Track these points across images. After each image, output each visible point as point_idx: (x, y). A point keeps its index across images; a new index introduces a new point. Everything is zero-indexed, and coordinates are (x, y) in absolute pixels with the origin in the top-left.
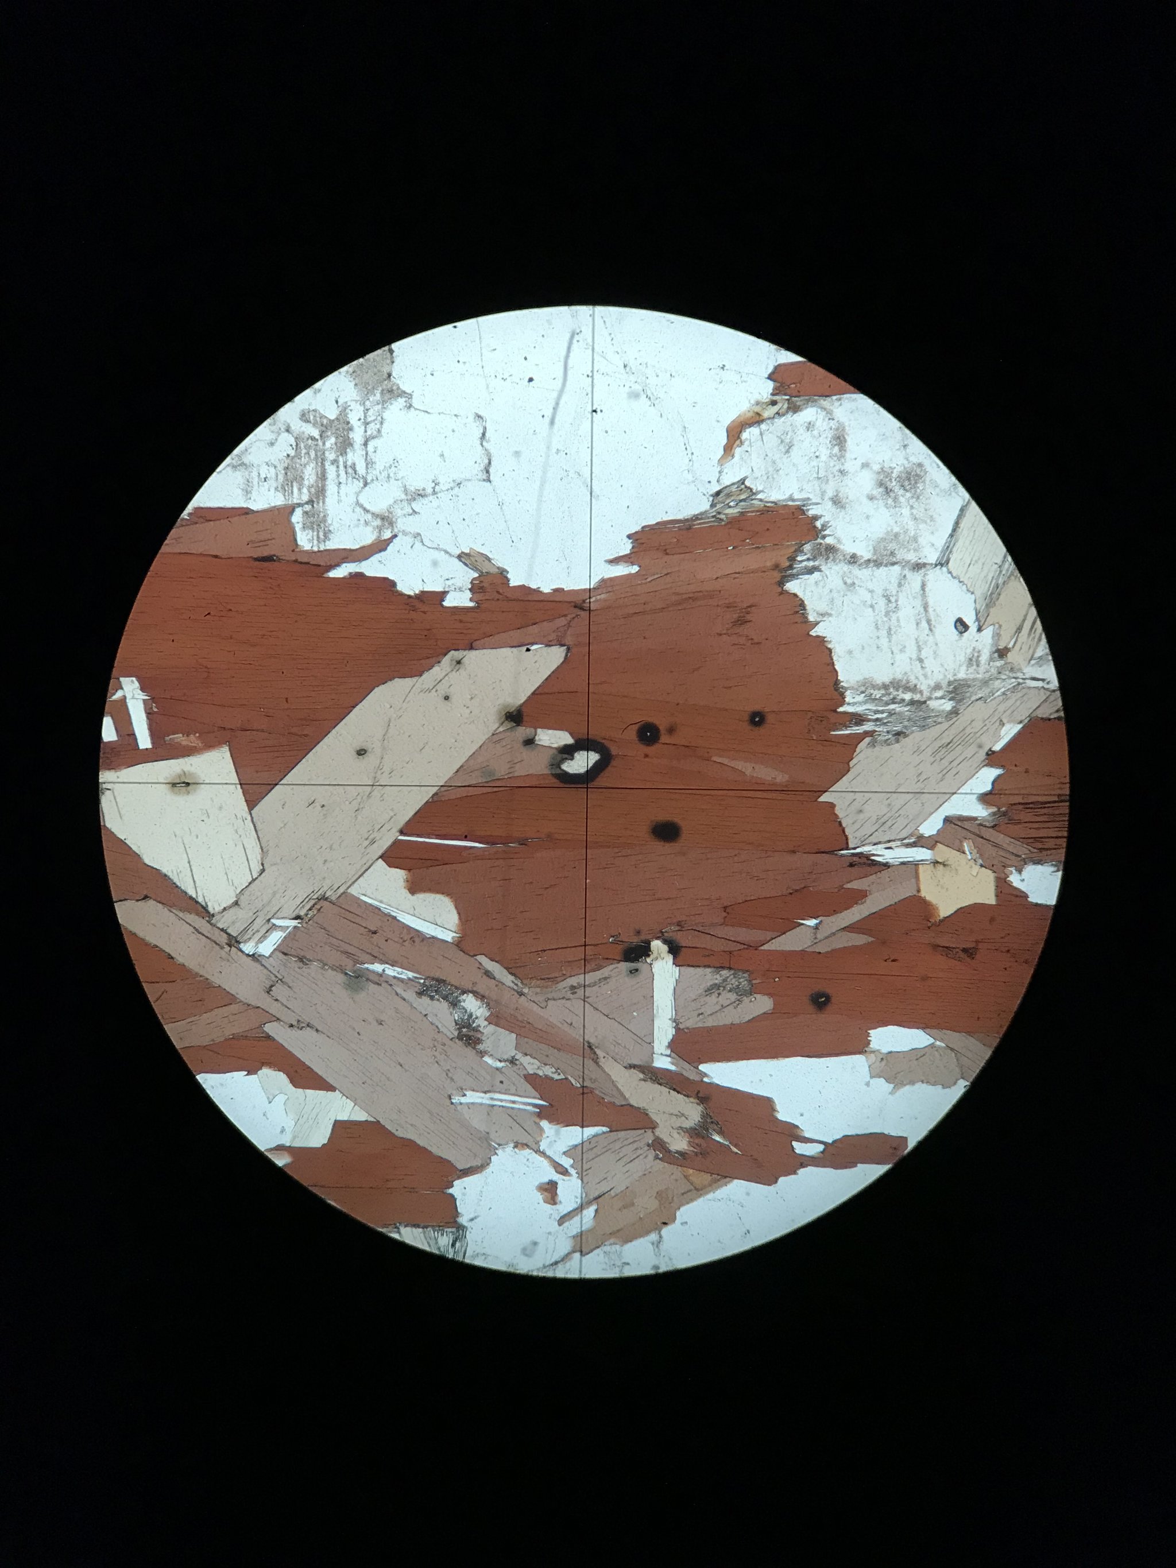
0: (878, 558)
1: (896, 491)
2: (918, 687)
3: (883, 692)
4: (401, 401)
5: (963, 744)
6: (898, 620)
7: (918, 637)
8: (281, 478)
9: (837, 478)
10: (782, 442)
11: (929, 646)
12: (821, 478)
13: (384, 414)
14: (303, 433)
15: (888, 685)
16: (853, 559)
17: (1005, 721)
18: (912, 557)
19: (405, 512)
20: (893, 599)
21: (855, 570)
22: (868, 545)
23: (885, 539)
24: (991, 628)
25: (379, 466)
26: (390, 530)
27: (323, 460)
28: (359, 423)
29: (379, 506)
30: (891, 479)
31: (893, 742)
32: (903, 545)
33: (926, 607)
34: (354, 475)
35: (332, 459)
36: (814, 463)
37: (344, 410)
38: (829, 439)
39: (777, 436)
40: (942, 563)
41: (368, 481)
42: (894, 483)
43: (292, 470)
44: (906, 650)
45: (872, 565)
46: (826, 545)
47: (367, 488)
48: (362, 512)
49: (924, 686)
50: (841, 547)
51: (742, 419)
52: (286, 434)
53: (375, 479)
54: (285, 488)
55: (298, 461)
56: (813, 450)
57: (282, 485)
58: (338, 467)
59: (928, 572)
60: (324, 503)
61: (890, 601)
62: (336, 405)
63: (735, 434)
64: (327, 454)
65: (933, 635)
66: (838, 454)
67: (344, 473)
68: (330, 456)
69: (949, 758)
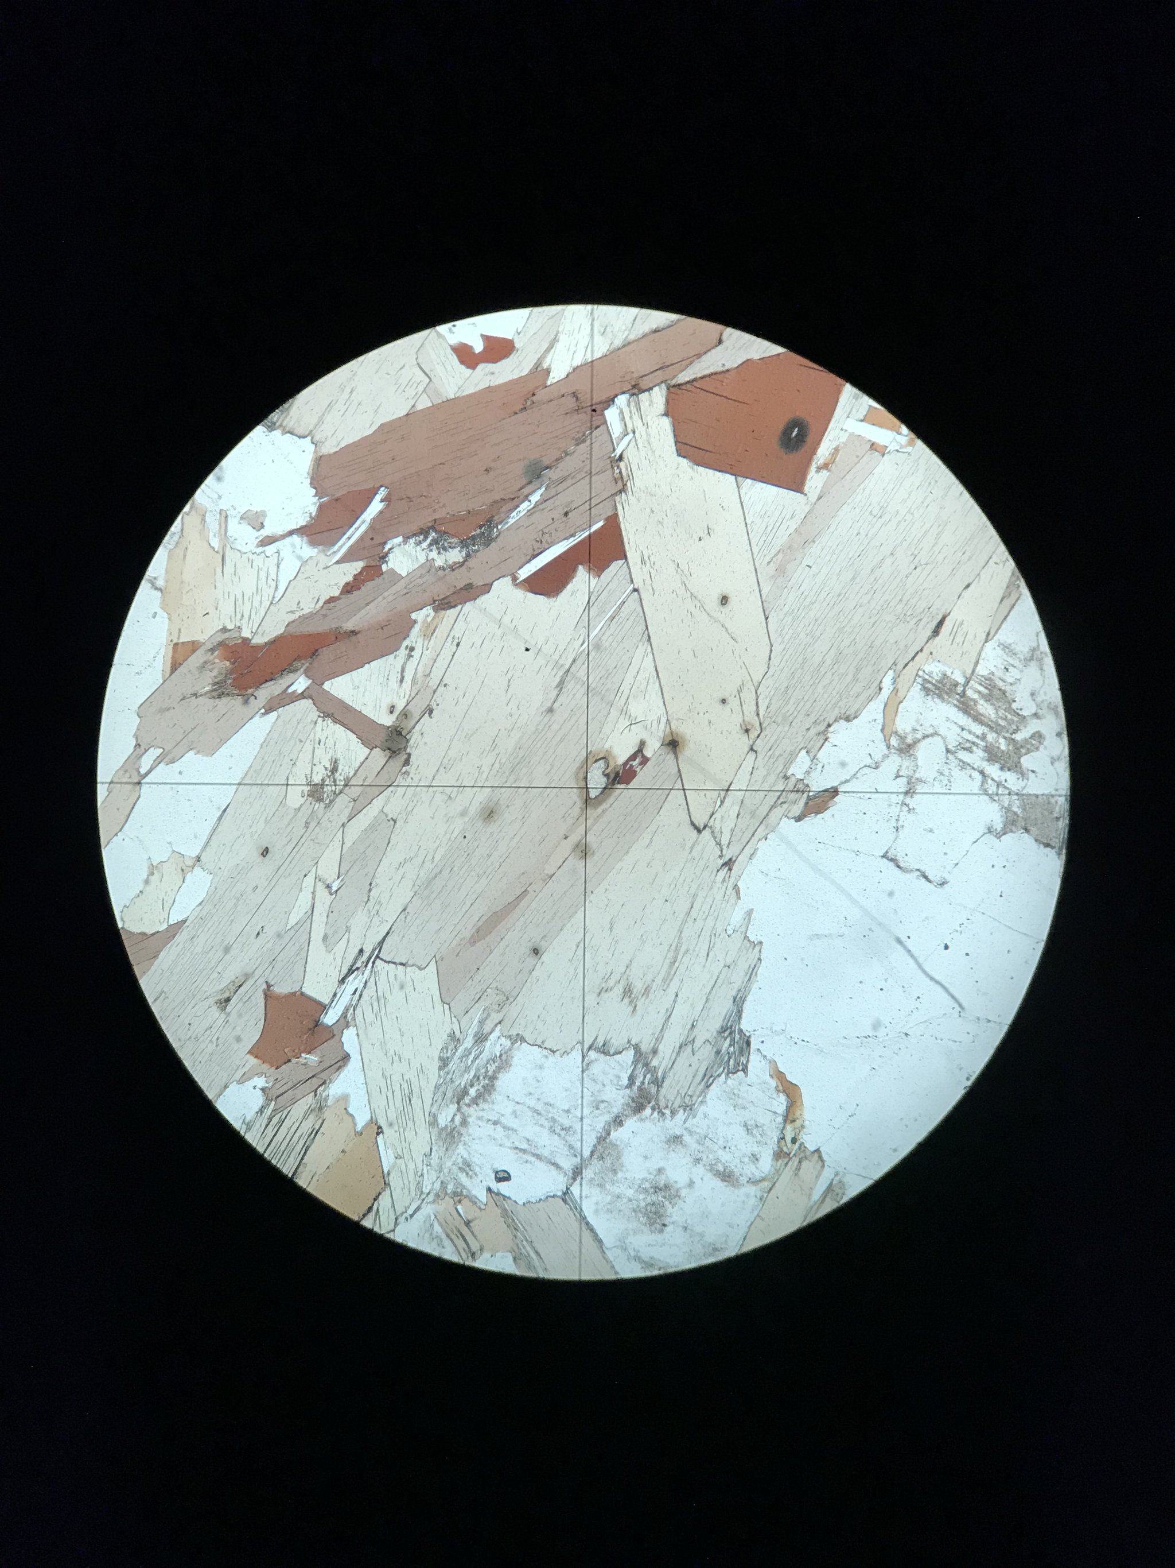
0: (606, 1143)
1: (653, 1195)
2: (475, 1106)
3: (490, 1073)
4: (999, 826)
5: (402, 1112)
6: (542, 1126)
7: (517, 1134)
8: (1000, 684)
9: (696, 1152)
10: (757, 1126)
11: (503, 1138)
12: (705, 1139)
13: (997, 804)
14: (1025, 727)
15: (492, 1081)
16: (618, 1121)
17: (399, 1161)
18: (588, 1173)
19: (904, 767)
20: (563, 1133)
21: (608, 1117)
22: (621, 1142)
23: (618, 1160)
24: (484, 1200)
25: (956, 772)
26: (896, 745)
27: (991, 728)
28: (1003, 779)
29: (922, 751)
30: (665, 1198)
31: (442, 1054)
32: (603, 1172)
33: (538, 1157)
34: (962, 746)
35: (988, 736)
36: (721, 1142)
37: (1023, 774)
38: (733, 1168)
39: (764, 1125)
40: (566, 1196)
41: (949, 754)
42: (660, 1198)
43: (999, 697)
44: (513, 1116)
45: (604, 1135)
46: (646, 1106)
47: (944, 750)
48: (926, 733)
49: (472, 1112)
50: (635, 1118)
51: (798, 1104)
52: (1033, 712)
53: (948, 761)
54: (989, 682)
55: (1004, 707)
56: (733, 1148)
57: (992, 680)
58: (977, 737)
59: (565, 1179)
60: (955, 705)
61: (563, 1129)
62: (1030, 769)
63: (790, 1091)
64: (995, 735)
65: (510, 1148)
66: (715, 1167)
67: (969, 739)
68: (991, 737)
69: (398, 1093)
